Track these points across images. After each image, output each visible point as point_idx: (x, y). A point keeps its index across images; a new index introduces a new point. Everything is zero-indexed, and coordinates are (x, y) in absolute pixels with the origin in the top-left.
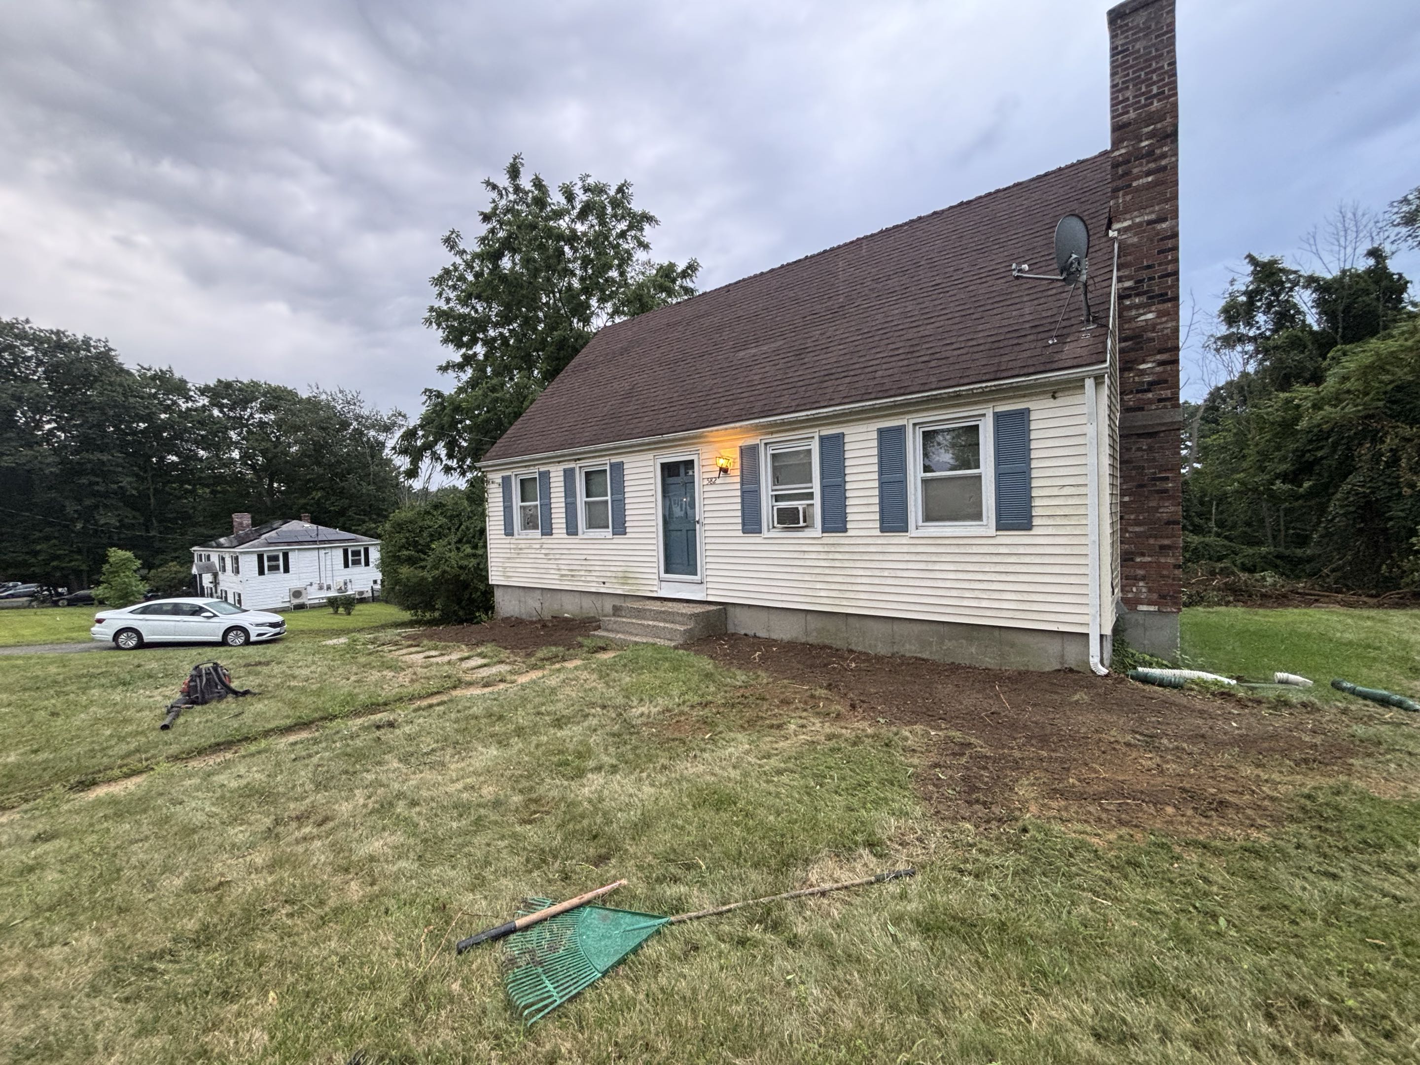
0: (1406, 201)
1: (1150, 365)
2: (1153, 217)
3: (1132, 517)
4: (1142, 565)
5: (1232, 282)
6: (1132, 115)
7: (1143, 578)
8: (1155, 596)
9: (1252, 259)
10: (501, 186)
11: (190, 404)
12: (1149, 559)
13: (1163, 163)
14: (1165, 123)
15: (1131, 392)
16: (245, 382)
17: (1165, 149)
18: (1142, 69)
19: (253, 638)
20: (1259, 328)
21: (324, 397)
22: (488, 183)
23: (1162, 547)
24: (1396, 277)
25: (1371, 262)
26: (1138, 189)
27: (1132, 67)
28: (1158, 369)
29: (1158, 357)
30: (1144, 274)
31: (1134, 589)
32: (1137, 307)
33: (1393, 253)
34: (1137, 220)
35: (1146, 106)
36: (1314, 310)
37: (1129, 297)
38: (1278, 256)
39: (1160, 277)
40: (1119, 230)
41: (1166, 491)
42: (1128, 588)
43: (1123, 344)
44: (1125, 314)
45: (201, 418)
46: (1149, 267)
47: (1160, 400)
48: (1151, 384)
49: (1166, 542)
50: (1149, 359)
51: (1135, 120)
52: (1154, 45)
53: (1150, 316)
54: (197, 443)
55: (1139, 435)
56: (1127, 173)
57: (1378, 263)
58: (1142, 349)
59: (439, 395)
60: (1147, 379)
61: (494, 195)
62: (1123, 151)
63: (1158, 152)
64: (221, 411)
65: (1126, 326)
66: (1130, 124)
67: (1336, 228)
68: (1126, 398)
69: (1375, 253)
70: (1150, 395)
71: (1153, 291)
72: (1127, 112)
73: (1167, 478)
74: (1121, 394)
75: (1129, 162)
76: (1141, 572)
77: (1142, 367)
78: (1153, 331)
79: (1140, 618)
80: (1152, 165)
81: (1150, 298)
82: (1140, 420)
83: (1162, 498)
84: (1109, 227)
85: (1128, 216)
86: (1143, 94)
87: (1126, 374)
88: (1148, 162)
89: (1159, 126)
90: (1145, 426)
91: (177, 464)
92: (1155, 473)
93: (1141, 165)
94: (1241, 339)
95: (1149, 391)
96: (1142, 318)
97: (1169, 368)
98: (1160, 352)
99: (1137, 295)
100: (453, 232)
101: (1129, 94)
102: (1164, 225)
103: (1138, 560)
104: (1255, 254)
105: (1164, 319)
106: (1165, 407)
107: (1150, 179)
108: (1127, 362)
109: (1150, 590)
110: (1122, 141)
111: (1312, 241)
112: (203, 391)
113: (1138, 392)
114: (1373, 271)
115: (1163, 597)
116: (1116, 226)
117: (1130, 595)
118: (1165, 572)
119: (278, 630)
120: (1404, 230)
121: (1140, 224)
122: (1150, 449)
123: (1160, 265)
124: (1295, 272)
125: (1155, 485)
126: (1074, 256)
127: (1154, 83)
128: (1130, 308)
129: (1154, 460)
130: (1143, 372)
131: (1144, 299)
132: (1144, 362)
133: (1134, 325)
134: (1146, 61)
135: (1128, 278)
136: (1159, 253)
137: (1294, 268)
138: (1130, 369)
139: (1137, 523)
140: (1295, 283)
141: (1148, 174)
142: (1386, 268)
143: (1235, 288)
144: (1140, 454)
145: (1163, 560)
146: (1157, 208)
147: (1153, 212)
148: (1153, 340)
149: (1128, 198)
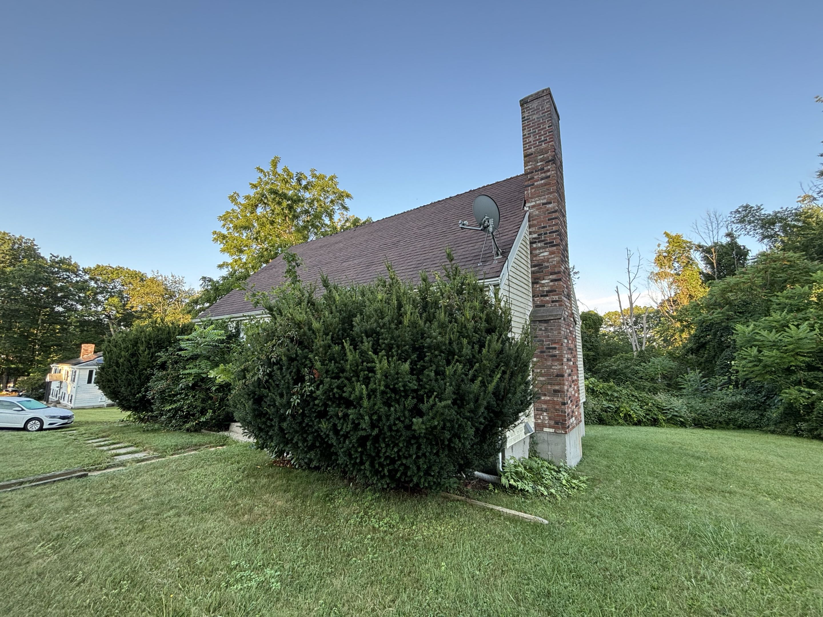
0: (737, 212)
1: (547, 281)
2: (545, 201)
3: (539, 371)
4: (545, 402)
5: (659, 245)
6: (533, 150)
7: (546, 410)
8: (552, 423)
9: (667, 234)
10: (266, 171)
11: (78, 279)
12: (548, 398)
13: (548, 174)
14: (548, 155)
15: (538, 296)
16: (114, 267)
17: (549, 167)
18: (537, 128)
19: (45, 427)
20: (675, 270)
21: (160, 278)
22: (258, 169)
23: (555, 391)
24: (742, 248)
25: (729, 239)
26: (537, 186)
27: (532, 127)
28: (551, 284)
29: (551, 277)
30: (542, 231)
31: (541, 417)
32: (540, 248)
33: (739, 236)
34: (538, 202)
35: (538, 146)
36: (702, 262)
37: (535, 242)
38: (680, 234)
39: (550, 233)
40: (529, 207)
41: (555, 356)
42: (538, 417)
43: (533, 269)
44: (534, 252)
45: (83, 287)
46: (544, 227)
47: (553, 302)
48: (548, 292)
49: (557, 388)
50: (546, 277)
51: (535, 152)
52: (541, 117)
53: (546, 254)
54: (77, 302)
55: (540, 321)
56: (532, 178)
57: (732, 240)
58: (542, 272)
59: (210, 280)
60: (546, 289)
61: (261, 175)
62: (530, 167)
63: (545, 168)
64: (96, 283)
65: (534, 259)
66: (532, 154)
67: (707, 221)
68: (536, 299)
69: (729, 235)
70: (548, 298)
71: (547, 240)
72: (531, 148)
73: (555, 348)
74: (533, 296)
75: (532, 172)
76: (544, 406)
77: (543, 282)
78: (548, 262)
79: (545, 437)
80: (543, 175)
81: (545, 244)
82: (542, 313)
83: (553, 360)
84: (524, 205)
85: (533, 200)
86: (538, 140)
87: (535, 286)
88: (541, 173)
89: (545, 156)
90: (543, 316)
91: (62, 312)
92: (549, 345)
93: (538, 174)
94: (666, 275)
95: (547, 296)
96: (542, 255)
97: (556, 283)
98: (552, 274)
99: (539, 242)
100: (235, 193)
101: (531, 139)
102: (550, 206)
103: (543, 398)
104: (668, 232)
105: (553, 256)
106: (555, 306)
107: (543, 182)
108: (535, 279)
109: (550, 419)
110: (529, 162)
111: (695, 227)
112: (85, 271)
113: (542, 296)
114: (730, 244)
115: (557, 423)
116: (528, 205)
117: (539, 421)
118: (557, 407)
119: (66, 421)
120: (739, 226)
121: (539, 205)
122: (546, 330)
123: (549, 226)
124: (690, 242)
125: (549, 352)
126: (486, 217)
127: (542, 135)
128: (535, 249)
129: (548, 336)
130: (543, 285)
131: (542, 244)
132: (544, 279)
133: (538, 258)
134: (538, 124)
135: (535, 233)
136: (549, 220)
137: (689, 240)
138: (537, 283)
139: (542, 375)
140: (691, 248)
141: (542, 179)
142: (736, 243)
143: (661, 248)
144: (540, 332)
145: (555, 399)
146: (547, 196)
147: (545, 198)
148: (548, 267)
149: (533, 190)
